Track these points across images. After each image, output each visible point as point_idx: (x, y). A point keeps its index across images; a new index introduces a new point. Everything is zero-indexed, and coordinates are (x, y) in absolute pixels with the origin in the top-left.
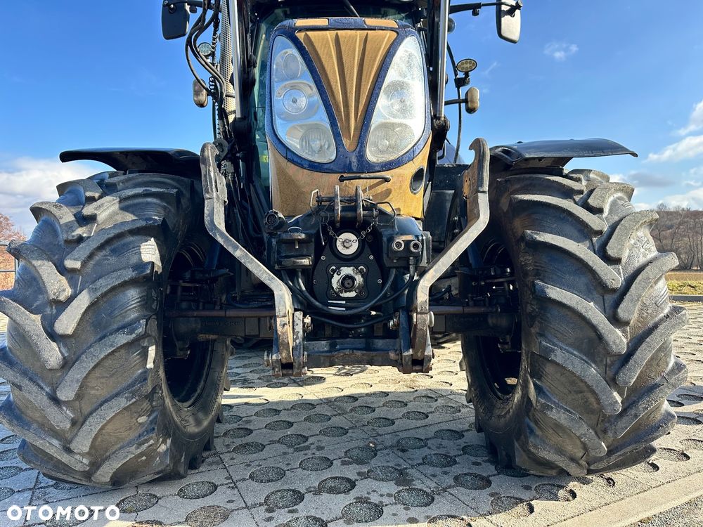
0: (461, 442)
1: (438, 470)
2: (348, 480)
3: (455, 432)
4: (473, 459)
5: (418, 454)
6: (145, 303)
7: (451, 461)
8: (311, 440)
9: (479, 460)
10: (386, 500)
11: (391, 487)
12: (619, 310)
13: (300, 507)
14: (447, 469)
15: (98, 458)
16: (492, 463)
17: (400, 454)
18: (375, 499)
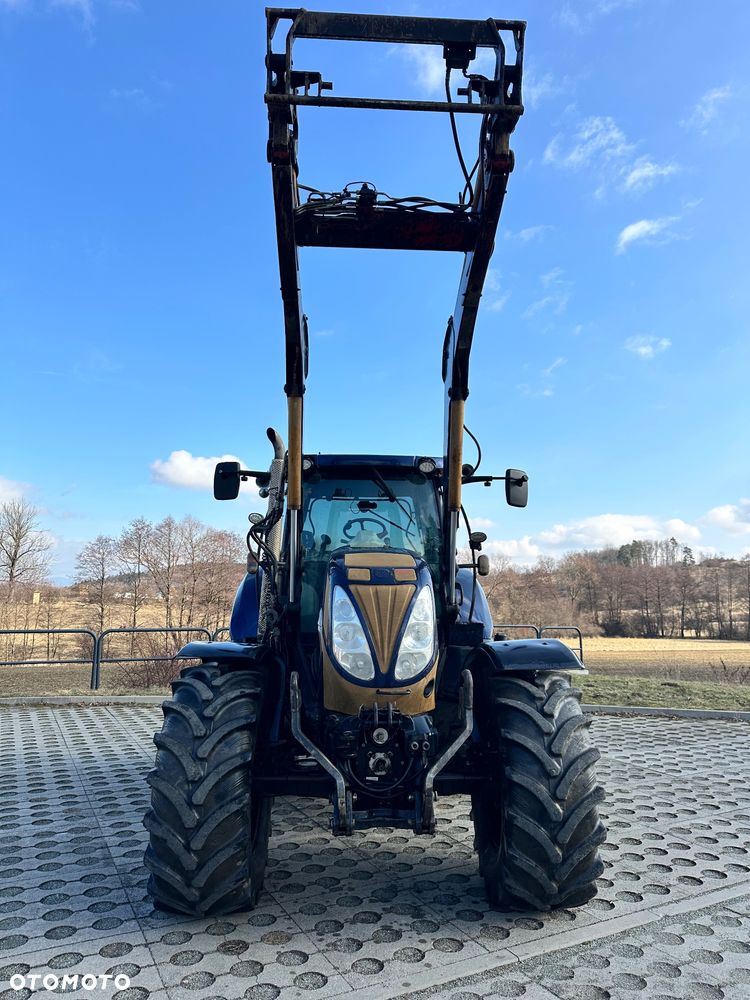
0: (466, 885)
1: (445, 907)
2: (376, 914)
3: (463, 876)
4: (474, 899)
5: (430, 895)
6: (245, 781)
7: (455, 900)
8: (342, 883)
9: (478, 900)
10: (404, 928)
11: (407, 919)
12: (557, 791)
13: (341, 932)
14: (452, 907)
15: (205, 893)
16: (487, 902)
17: (416, 894)
18: (396, 927)
